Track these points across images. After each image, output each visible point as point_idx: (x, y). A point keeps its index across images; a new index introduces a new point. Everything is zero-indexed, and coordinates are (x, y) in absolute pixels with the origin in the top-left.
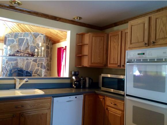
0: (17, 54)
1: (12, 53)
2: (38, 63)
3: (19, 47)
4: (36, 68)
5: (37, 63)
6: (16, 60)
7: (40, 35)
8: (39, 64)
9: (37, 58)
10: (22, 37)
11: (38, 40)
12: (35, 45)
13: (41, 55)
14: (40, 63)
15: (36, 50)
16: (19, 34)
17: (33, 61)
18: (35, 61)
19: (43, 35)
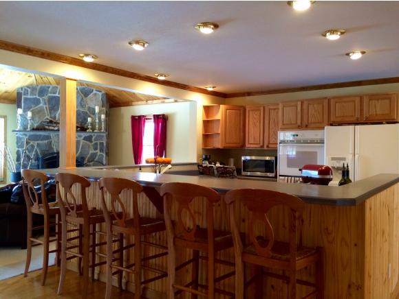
0: (49, 126)
1: (36, 125)
2: (94, 142)
3: (50, 112)
4: (91, 152)
5: (91, 142)
6: (48, 137)
7: (94, 92)
8: (96, 144)
9: (92, 134)
10: (57, 95)
11: (91, 100)
12: (86, 110)
13: (100, 129)
14: (98, 142)
15: (89, 120)
16: (49, 87)
17: (84, 139)
18: (89, 139)
19: (100, 92)
